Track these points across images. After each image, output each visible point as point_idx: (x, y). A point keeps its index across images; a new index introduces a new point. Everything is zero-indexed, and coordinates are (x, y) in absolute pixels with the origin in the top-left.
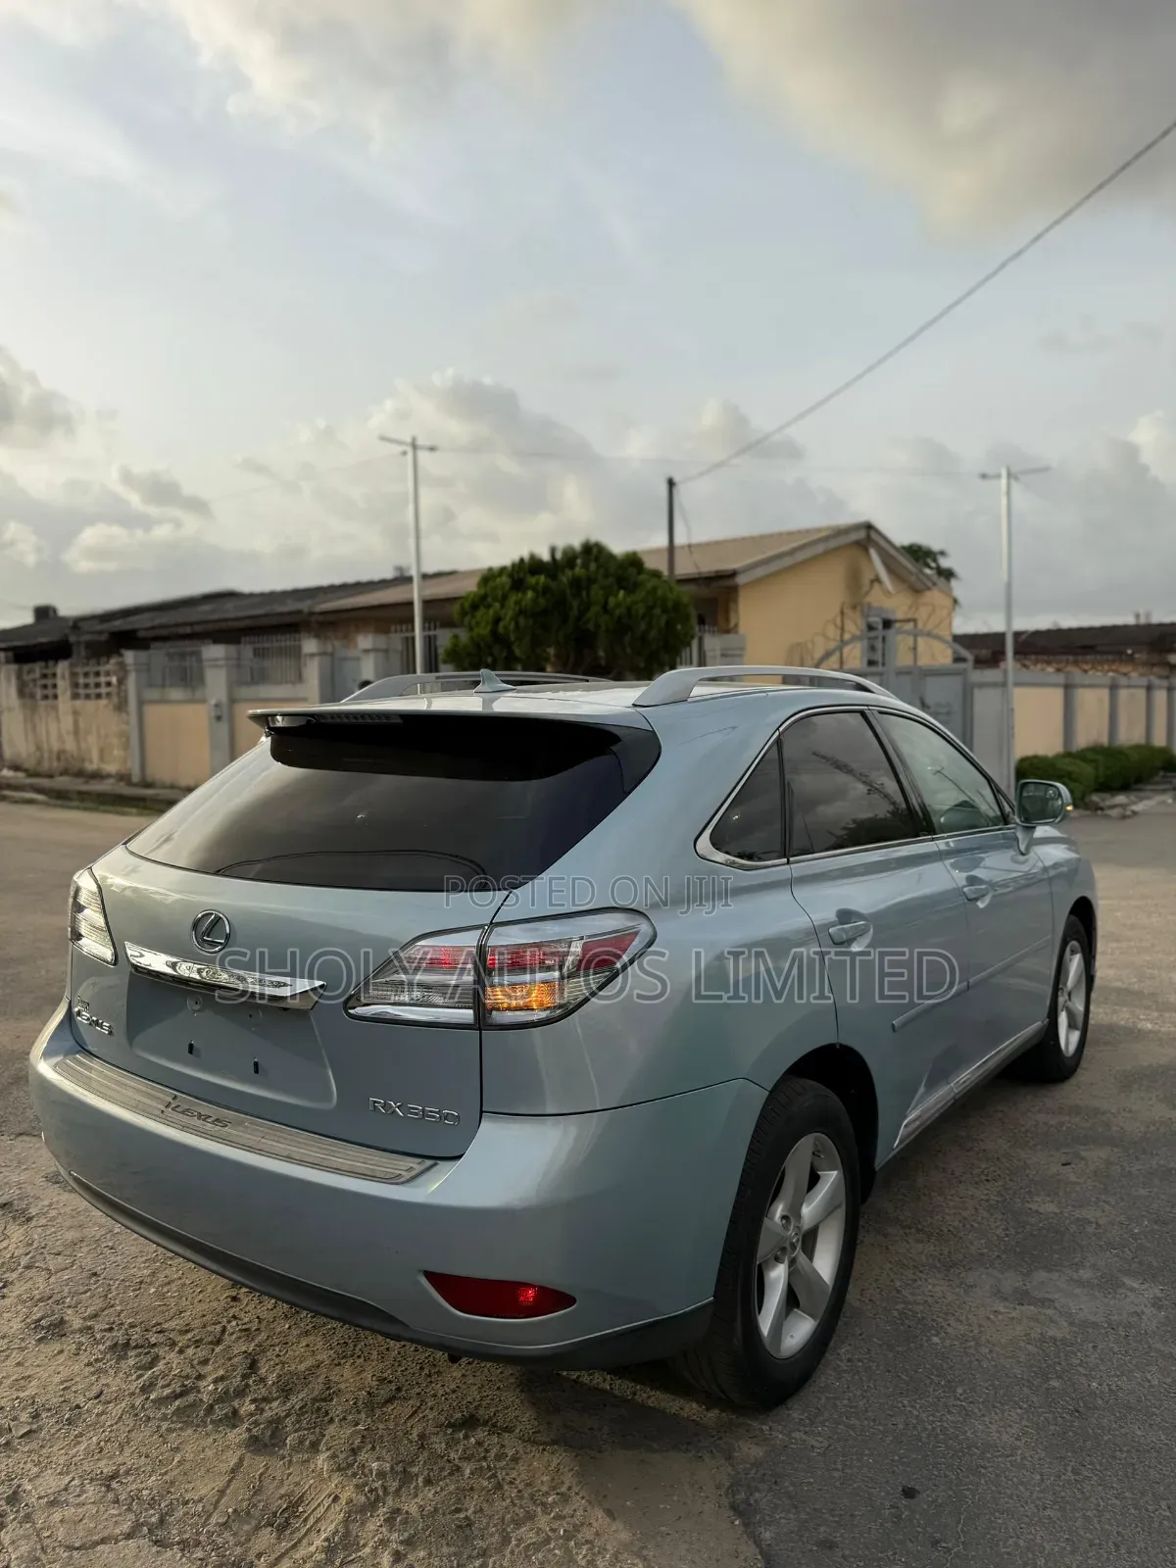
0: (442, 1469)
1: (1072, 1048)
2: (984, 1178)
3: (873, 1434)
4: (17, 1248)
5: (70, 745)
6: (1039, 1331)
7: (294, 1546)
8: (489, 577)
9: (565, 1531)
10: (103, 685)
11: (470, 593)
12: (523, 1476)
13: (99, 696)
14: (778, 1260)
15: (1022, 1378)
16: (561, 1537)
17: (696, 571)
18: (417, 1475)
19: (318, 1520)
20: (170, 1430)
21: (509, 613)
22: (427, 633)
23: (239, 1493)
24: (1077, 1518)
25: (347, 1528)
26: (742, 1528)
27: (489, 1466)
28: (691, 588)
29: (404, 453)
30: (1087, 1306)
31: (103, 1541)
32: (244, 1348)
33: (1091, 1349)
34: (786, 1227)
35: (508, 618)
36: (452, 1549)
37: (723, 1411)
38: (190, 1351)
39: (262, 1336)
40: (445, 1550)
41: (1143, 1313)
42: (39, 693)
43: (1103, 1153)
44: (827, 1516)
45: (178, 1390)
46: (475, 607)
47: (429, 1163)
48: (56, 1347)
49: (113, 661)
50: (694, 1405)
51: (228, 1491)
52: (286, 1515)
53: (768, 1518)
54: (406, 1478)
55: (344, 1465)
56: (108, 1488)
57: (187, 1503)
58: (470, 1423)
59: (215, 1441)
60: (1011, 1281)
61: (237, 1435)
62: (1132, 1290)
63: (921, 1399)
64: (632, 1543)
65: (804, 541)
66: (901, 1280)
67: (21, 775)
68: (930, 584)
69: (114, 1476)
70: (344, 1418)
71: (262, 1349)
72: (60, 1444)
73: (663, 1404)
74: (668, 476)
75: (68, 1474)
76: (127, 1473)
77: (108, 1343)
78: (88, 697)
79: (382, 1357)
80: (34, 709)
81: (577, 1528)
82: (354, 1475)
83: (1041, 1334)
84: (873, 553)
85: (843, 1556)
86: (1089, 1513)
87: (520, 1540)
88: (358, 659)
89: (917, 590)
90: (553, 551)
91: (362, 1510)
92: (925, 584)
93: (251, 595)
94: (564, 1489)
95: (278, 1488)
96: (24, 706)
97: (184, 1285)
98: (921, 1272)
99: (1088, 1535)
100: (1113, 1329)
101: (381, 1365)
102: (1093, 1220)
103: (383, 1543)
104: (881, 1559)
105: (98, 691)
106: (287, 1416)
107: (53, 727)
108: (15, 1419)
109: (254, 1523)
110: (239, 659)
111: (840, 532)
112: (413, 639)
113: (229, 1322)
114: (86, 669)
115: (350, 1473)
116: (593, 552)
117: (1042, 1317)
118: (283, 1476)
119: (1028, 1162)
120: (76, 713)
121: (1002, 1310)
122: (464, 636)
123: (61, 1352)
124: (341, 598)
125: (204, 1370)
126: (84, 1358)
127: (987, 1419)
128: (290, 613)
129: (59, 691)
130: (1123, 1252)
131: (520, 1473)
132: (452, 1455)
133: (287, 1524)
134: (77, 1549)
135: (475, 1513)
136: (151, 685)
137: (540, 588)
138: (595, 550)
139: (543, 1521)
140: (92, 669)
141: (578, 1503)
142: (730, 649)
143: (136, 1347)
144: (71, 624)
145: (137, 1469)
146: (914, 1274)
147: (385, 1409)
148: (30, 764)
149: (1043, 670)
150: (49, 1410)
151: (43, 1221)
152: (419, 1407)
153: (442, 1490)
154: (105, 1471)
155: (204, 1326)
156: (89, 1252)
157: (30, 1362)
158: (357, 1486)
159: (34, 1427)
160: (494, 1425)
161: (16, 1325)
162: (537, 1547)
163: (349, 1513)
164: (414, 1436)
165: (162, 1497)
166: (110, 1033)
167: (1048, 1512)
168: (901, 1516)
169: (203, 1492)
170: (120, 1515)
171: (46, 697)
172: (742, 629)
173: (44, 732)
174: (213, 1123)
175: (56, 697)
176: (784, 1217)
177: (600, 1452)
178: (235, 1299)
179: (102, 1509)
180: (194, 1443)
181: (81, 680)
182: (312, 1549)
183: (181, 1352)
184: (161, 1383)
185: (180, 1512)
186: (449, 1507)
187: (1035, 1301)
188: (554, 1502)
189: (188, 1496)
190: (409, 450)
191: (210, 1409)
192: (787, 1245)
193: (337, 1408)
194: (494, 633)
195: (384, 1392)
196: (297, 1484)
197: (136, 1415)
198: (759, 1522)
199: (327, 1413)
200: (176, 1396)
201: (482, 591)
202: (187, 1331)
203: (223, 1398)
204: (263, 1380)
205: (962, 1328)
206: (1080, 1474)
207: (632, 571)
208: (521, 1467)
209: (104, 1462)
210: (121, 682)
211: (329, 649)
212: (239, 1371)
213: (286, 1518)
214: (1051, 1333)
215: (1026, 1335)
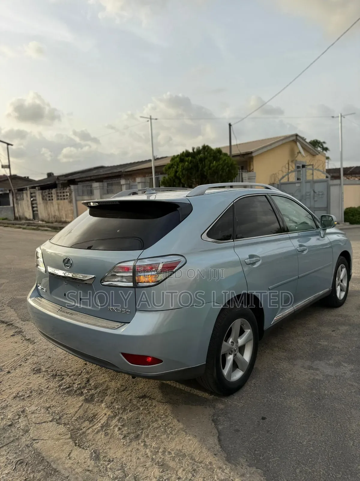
0: (135, 408)
1: (342, 297)
2: (306, 335)
3: (257, 403)
4: (30, 350)
5: (57, 213)
6: (313, 377)
7: (93, 426)
8: (173, 158)
9: (165, 424)
10: (65, 196)
11: (168, 164)
12: (157, 411)
13: (64, 199)
14: (230, 354)
15: (305, 390)
16: (164, 426)
17: (239, 152)
18: (128, 409)
19: (100, 419)
20: (65, 396)
21: (180, 169)
22: (156, 176)
23: (81, 412)
24: (312, 427)
25: (107, 422)
26: (214, 425)
27: (147, 408)
28: (238, 158)
29: (148, 121)
30: (329, 371)
31: (44, 422)
32: (86, 377)
33: (328, 383)
34: (232, 345)
35: (179, 171)
36: (134, 428)
37: (215, 396)
38: (72, 377)
39: (92, 374)
40: (132, 428)
41: (346, 373)
42: (48, 199)
43: (346, 328)
44: (239, 423)
45: (68, 387)
46: (169, 168)
47: (123, 324)
48: (38, 375)
49: (68, 189)
50: (207, 394)
51: (78, 412)
52: (92, 418)
53: (222, 423)
54: (125, 410)
55: (109, 406)
56: (47, 410)
57: (67, 414)
58: (144, 397)
59: (76, 399)
60: (308, 363)
61: (82, 398)
62: (344, 366)
63: (273, 394)
64: (183, 428)
65: (276, 141)
66: (275, 362)
67: (44, 223)
68: (318, 153)
69: (49, 407)
70: (111, 395)
71: (91, 377)
72: (37, 399)
73: (198, 394)
74: (229, 123)
75: (38, 406)
76: (53, 407)
77: (51, 374)
78: (61, 199)
79: (123, 379)
80: (47, 203)
81: (168, 424)
82: (111, 409)
83: (313, 378)
84: (298, 144)
85: (241, 434)
86: (316, 426)
87: (153, 426)
88: (137, 185)
89: (313, 155)
90: (193, 149)
91: (112, 417)
92: (316, 153)
93: (108, 167)
94: (167, 414)
95: (91, 411)
96: (43, 203)
97: (73, 360)
98: (281, 360)
99: (314, 431)
100: (336, 377)
101: (122, 382)
102: (337, 347)
103: (116, 426)
104: (252, 435)
105: (64, 197)
106: (95, 394)
107: (52, 208)
108: (26, 393)
109: (84, 420)
110: (103, 187)
111: (287, 138)
112: (152, 178)
113: (83, 370)
114: (61, 191)
115: (110, 408)
116: (206, 148)
117: (315, 373)
118: (92, 408)
119: (322, 330)
120: (58, 204)
121: (303, 371)
122: (167, 176)
123: (39, 376)
124: (133, 167)
125: (75, 382)
126: (45, 378)
127: (291, 400)
128: (119, 172)
129: (53, 198)
130: (345, 356)
131: (156, 410)
132: (138, 405)
133: (92, 420)
134: (37, 424)
135: (142, 419)
136: (79, 195)
137: (189, 161)
138: (207, 148)
139: (160, 422)
140: (62, 191)
141: (170, 418)
142: (250, 177)
143: (58, 376)
144: (56, 178)
145: (55, 406)
146: (279, 361)
147: (122, 393)
148: (46, 220)
149: (354, 179)
150: (35, 391)
151: (38, 344)
152: (131, 393)
153: (134, 413)
154: (47, 406)
155: (77, 371)
156: (49, 352)
157: (31, 379)
158: (111, 412)
159: (31, 395)
160: (150, 398)
161: (29, 370)
162: (157, 428)
163: (109, 418)
164: (129, 400)
165: (61, 413)
166: (46, 291)
167: (304, 425)
168: (260, 424)
169: (71, 412)
170: (49, 416)
171: (50, 200)
172: (255, 170)
173: (50, 209)
174: (70, 314)
175: (52, 200)
176: (232, 342)
177: (178, 405)
178: (86, 364)
179: (45, 415)
180: (71, 400)
181: (59, 195)
182: (98, 426)
183: (70, 377)
184: (64, 385)
185: (65, 416)
186: (135, 417)
187: (313, 369)
188: (164, 417)
189: (67, 413)
190: (149, 120)
191: (76, 391)
192: (233, 350)
193: (109, 392)
194: (175, 175)
195: (122, 389)
196: (96, 411)
197: (57, 392)
198: (219, 424)
199: (106, 393)
200: (67, 388)
201: (171, 163)
202: (72, 372)
203: (80, 389)
204: (90, 385)
205: (290, 376)
206: (315, 416)
207: (218, 154)
208: (156, 408)
209: (47, 404)
210: (70, 194)
211: (128, 182)
212: (85, 382)
213: (92, 419)
214: (317, 378)
215: (309, 378)
